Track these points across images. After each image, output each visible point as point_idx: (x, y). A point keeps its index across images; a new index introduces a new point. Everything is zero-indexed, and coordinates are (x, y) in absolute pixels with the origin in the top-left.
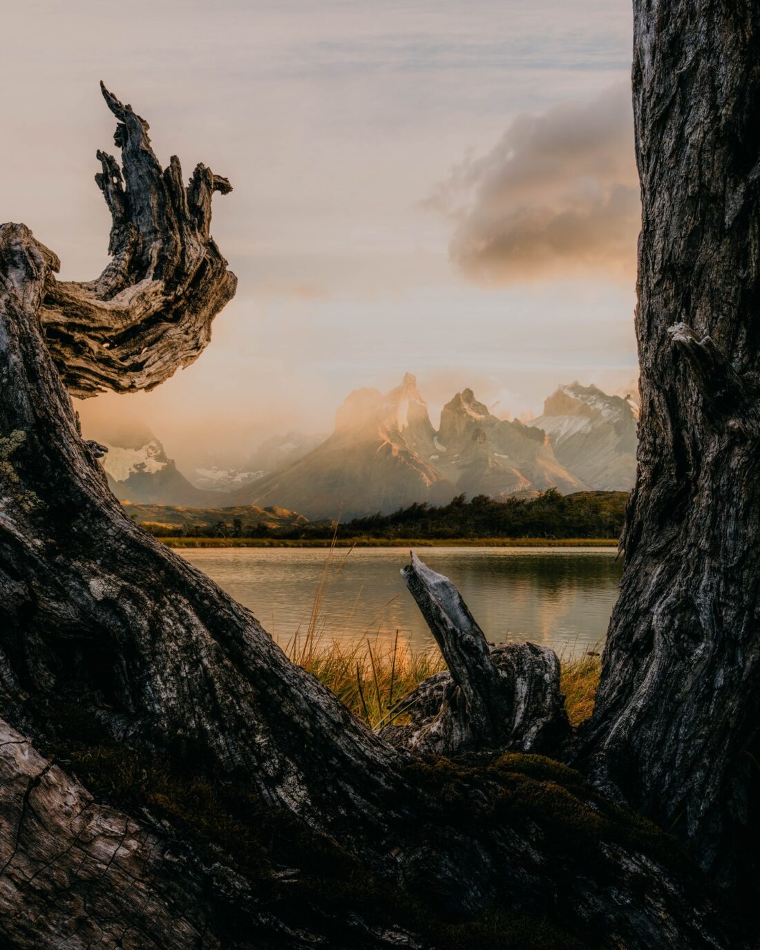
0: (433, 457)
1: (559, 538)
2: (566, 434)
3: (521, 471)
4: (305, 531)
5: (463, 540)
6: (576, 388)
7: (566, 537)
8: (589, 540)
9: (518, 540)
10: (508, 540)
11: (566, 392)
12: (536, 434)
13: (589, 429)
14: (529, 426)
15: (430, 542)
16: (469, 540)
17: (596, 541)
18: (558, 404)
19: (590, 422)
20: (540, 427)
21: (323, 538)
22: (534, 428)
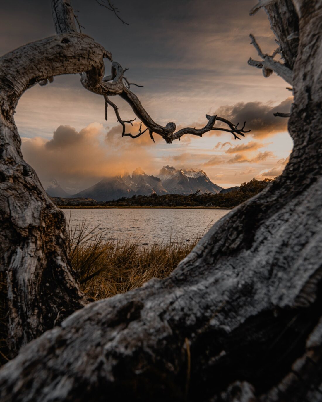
0: (130, 185)
1: (153, 206)
2: (165, 179)
3: (153, 189)
4: (81, 204)
5: (127, 207)
6: (167, 167)
7: (156, 206)
8: (162, 207)
9: (142, 207)
10: (140, 207)
11: (165, 168)
12: (158, 180)
13: (171, 178)
14: (156, 177)
15: (117, 207)
16: (129, 207)
17: (164, 207)
18: (163, 171)
19: (171, 176)
20: (158, 177)
21: (86, 206)
22: (157, 178)
